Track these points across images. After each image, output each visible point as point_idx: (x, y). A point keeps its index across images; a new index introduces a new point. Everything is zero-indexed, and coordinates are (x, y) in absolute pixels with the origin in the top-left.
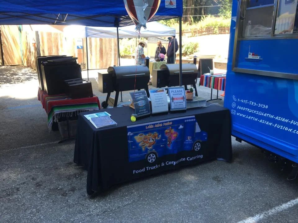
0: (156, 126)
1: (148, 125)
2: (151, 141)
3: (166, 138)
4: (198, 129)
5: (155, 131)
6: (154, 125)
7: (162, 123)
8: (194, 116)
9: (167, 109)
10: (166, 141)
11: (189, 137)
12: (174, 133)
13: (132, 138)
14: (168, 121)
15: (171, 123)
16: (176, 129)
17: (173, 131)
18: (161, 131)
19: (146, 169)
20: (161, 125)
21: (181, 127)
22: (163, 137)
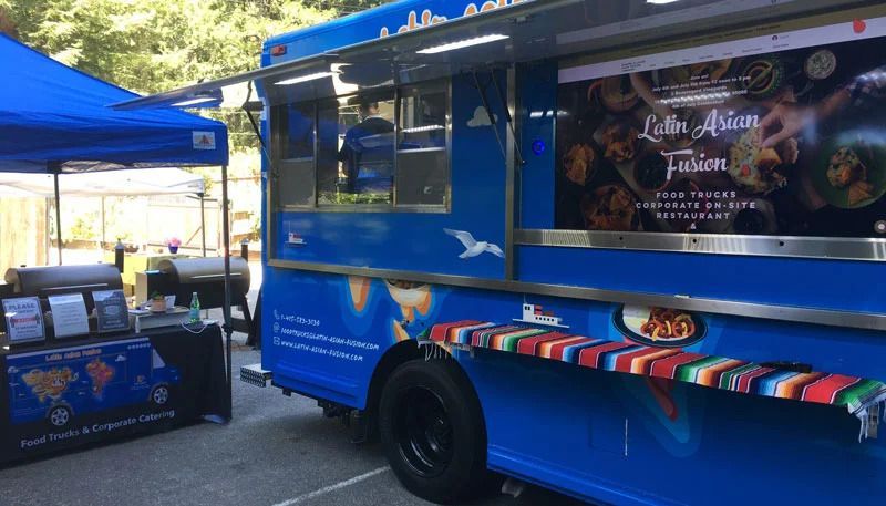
0: (67, 356)
1: (50, 355)
2: (58, 384)
3: (89, 379)
4: (158, 362)
5: (65, 365)
6: (63, 354)
7: (81, 351)
8: (147, 339)
9: (85, 329)
10: (90, 384)
11: (139, 377)
12: (106, 370)
13: (17, 377)
14: (93, 349)
15: (99, 351)
16: (111, 362)
17: (103, 365)
18: (79, 365)
19: (48, 437)
20: (78, 355)
21: (121, 358)
22: (84, 375)
